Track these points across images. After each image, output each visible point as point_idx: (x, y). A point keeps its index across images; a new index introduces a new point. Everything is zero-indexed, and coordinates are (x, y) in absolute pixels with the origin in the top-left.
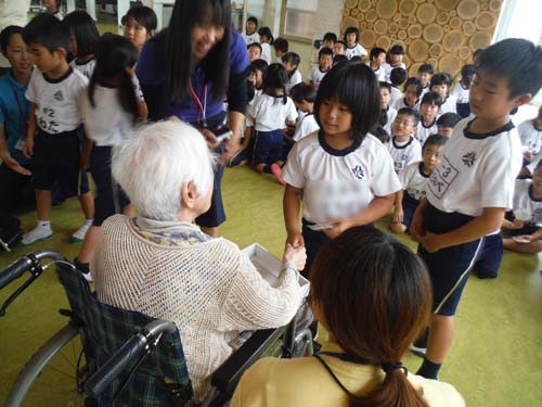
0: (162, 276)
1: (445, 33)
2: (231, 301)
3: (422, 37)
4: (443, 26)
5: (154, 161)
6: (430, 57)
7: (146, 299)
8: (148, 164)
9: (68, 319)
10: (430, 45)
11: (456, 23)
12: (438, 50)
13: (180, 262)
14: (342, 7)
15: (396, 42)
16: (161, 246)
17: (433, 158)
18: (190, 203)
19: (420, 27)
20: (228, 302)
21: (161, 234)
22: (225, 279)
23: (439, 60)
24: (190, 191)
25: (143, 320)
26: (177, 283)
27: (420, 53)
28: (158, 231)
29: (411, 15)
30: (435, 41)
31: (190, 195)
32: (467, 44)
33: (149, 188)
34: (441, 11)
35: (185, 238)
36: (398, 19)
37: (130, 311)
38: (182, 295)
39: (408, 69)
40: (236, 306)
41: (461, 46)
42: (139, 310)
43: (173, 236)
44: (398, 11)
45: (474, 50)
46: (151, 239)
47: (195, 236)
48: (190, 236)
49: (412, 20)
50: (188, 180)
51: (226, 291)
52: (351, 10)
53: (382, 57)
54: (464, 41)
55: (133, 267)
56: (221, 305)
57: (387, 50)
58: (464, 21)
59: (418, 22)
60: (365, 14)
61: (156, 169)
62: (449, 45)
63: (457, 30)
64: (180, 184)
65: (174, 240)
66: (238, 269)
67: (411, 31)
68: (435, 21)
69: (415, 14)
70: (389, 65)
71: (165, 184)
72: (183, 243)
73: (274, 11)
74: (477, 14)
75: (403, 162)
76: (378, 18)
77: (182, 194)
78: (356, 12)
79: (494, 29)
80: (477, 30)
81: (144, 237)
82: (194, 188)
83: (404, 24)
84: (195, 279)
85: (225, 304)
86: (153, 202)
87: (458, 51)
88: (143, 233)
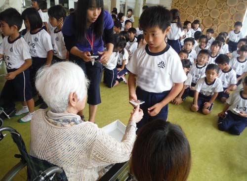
0: (57, 142)
1: (221, 13)
2: (94, 154)
3: (209, 16)
4: (220, 10)
5: (56, 80)
6: (213, 25)
7: (50, 154)
8: (53, 81)
9: (20, 159)
10: (213, 19)
11: (226, 8)
12: (217, 21)
13: (65, 135)
14: (171, 2)
15: (197, 18)
16: (57, 127)
17: (211, 76)
18: (73, 104)
19: (208, 11)
20: (92, 155)
21: (57, 120)
22: (89, 143)
23: (218, 26)
24: (74, 97)
25: (48, 165)
26: (64, 146)
27: (209, 24)
28: (57, 118)
29: (204, 5)
30: (216, 17)
31: (74, 99)
32: (232, 18)
33: (53, 93)
34: (219, 3)
35: (69, 122)
36: (198, 7)
37: (42, 160)
38: (66, 152)
39: (203, 31)
40: (97, 156)
41: (229, 20)
42: (46, 160)
43: (64, 121)
44: (198, 4)
45: (236, 21)
46: (53, 123)
47: (74, 121)
48: (72, 121)
49: (205, 7)
50: (73, 91)
51: (91, 149)
52: (175, 4)
53: (189, 25)
54: (230, 17)
55: (44, 137)
56: (89, 157)
57: (192, 22)
58: (230, 7)
59: (207, 8)
60: (182, 5)
61: (57, 84)
62: (222, 19)
63: (226, 12)
64: (68, 93)
65: (64, 123)
66: (96, 138)
67: (205, 13)
68: (216, 8)
69: (206, 5)
70: (193, 30)
71: (61, 92)
72: (68, 125)
73: (140, 4)
74: (237, 4)
75: (200, 75)
76: (188, 7)
77: (69, 98)
78: (177, 4)
79: (245, 11)
80: (237, 12)
81: (50, 122)
82: (76, 96)
83: (201, 9)
84: (73, 144)
85: (91, 155)
86: (54, 101)
87: (227, 22)
88: (49, 119)
